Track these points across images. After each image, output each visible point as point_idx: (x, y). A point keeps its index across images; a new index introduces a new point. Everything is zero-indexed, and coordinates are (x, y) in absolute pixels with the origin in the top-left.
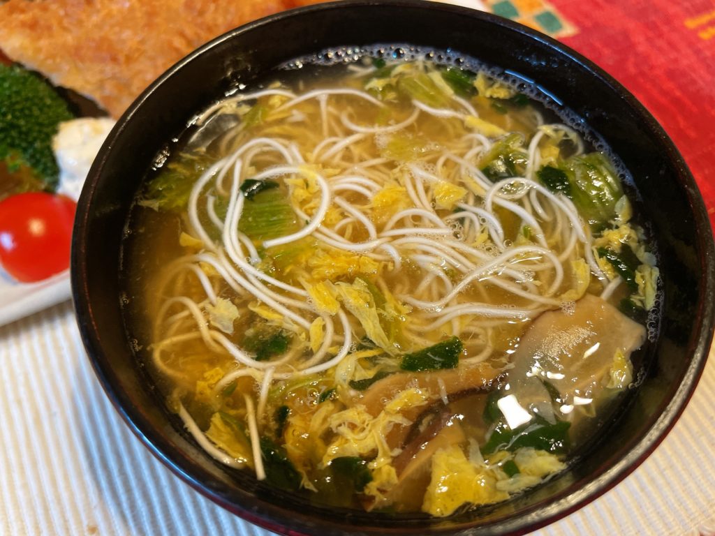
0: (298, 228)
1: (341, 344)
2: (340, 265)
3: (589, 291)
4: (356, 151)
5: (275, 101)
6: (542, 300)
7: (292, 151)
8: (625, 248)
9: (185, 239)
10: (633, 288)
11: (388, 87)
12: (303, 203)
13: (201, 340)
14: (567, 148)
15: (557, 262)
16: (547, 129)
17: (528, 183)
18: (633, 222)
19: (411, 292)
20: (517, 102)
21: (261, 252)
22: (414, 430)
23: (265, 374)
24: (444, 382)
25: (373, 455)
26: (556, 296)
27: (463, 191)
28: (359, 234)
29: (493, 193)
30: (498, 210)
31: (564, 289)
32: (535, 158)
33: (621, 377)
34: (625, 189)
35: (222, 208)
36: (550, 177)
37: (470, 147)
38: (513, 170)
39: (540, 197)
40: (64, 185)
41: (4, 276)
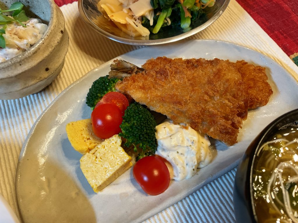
9: (271, 211)
40: (160, 152)
41: (140, 191)
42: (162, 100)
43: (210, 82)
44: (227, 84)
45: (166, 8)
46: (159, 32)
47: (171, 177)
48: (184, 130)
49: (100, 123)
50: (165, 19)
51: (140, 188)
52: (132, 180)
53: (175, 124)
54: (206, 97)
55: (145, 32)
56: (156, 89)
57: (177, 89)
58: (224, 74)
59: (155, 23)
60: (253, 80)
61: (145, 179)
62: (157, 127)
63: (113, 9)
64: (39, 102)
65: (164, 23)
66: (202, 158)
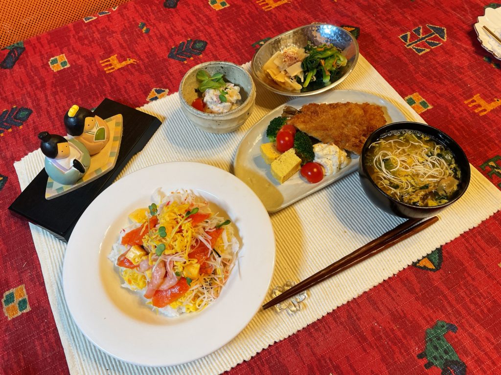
0: (395, 168)
1: (408, 186)
2: (405, 173)
3: (449, 175)
4: (401, 152)
5: (383, 143)
6: (441, 177)
7: (389, 153)
8: (454, 167)
9: (375, 170)
10: (457, 175)
11: (404, 139)
12: (395, 163)
13: (384, 187)
14: (441, 149)
15: (442, 170)
16: (437, 146)
17: (435, 157)
18: (455, 163)
19: (418, 177)
20: (430, 140)
21: (390, 172)
22: (424, 198)
23: (398, 191)
24: (427, 191)
25: (418, 201)
26: (443, 176)
27: (424, 159)
28: (406, 168)
29: (429, 159)
30: (431, 162)
31: (444, 175)
32: (436, 152)
33: (455, 188)
34: (454, 157)
35: (380, 164)
36: (439, 155)
37: (423, 150)
38: (432, 155)
39: (438, 160)
40: (316, 160)
41: (306, 182)
42: (316, 129)
43: (345, 116)
44: (355, 117)
45: (312, 69)
46: (308, 86)
47: (324, 174)
48: (331, 146)
49: (282, 142)
50: (312, 77)
51: (306, 180)
52: (300, 177)
53: (324, 144)
54: (343, 125)
55: (299, 87)
56: (312, 122)
57: (325, 122)
58: (353, 111)
59: (305, 80)
60: (373, 114)
61: (309, 173)
62: (313, 146)
63: (275, 73)
64: (232, 138)
65: (311, 80)
66: (342, 162)
